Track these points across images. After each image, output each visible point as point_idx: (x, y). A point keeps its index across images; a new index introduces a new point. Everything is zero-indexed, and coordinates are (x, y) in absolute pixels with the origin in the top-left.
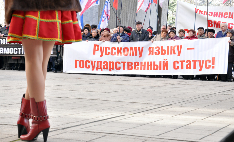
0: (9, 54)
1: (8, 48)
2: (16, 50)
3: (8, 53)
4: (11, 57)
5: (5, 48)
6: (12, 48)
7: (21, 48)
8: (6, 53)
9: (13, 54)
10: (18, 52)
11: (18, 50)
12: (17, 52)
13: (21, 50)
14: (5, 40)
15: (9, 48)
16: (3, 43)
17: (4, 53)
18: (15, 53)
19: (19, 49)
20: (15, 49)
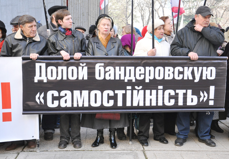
0: (90, 108)
1: (85, 93)
2: (109, 98)
3: (86, 105)
4: (94, 115)
5: (77, 93)
6: (98, 93)
7: (124, 92)
8: (80, 105)
9: (102, 107)
10: (116, 102)
11: (115, 98)
12: (111, 103)
13: (124, 96)
14: (75, 68)
15: (87, 91)
16: (70, 78)
17: (75, 105)
18: (106, 104)
19: (120, 93)
20: (106, 93)
